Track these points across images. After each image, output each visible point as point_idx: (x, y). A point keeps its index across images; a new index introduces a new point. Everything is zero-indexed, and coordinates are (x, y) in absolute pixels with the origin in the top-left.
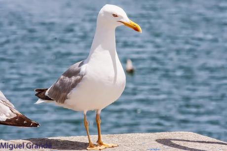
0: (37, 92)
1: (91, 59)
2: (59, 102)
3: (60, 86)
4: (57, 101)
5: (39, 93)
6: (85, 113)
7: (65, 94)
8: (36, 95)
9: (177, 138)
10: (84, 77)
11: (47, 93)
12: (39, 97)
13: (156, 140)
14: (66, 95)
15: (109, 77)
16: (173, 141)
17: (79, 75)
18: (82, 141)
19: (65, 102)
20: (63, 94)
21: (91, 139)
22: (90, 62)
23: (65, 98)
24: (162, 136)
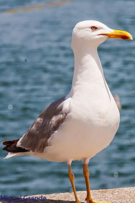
0: (5, 146)
1: (76, 93)
2: (37, 152)
3: (37, 130)
4: (33, 151)
5: (8, 146)
6: (70, 163)
7: (44, 140)
8: (4, 149)
10: (68, 115)
11: (19, 144)
14: (46, 141)
15: (99, 113)
17: (62, 114)
18: (66, 200)
21: (78, 196)
22: (74, 96)
23: (45, 145)
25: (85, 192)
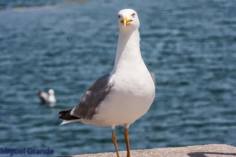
0: (60, 115)
3: (87, 101)
4: (84, 118)
5: (63, 115)
7: (93, 109)
9: (211, 151)
11: (72, 113)
12: (64, 119)
13: (189, 154)
16: (206, 155)
19: (93, 117)
20: (91, 110)
23: (93, 113)
24: (194, 149)
25: (126, 152)
